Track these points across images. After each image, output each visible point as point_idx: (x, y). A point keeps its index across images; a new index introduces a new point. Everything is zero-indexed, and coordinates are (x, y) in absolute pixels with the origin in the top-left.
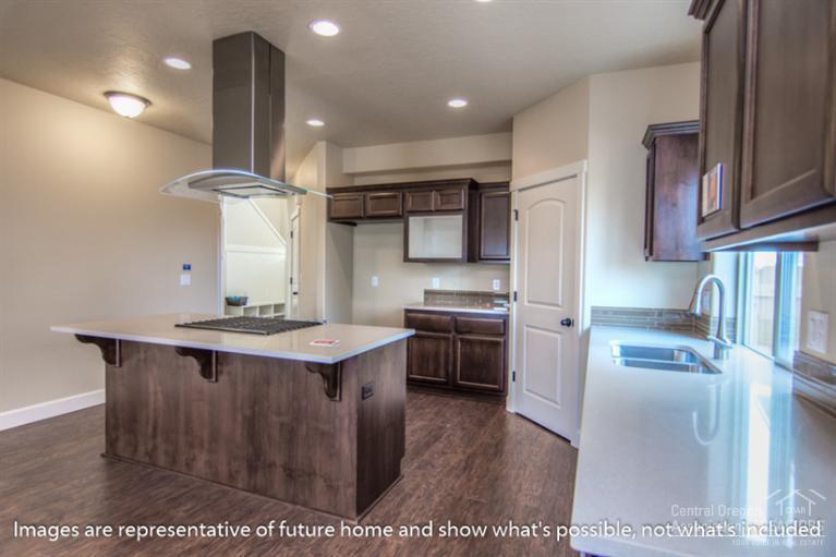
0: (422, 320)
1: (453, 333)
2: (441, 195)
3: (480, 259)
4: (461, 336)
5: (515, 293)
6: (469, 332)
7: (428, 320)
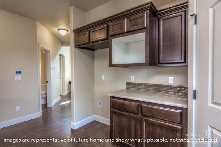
0: (119, 104)
1: (140, 115)
2: (130, 21)
3: (160, 63)
4: (145, 118)
5: (195, 92)
6: (152, 117)
7: (123, 104)
